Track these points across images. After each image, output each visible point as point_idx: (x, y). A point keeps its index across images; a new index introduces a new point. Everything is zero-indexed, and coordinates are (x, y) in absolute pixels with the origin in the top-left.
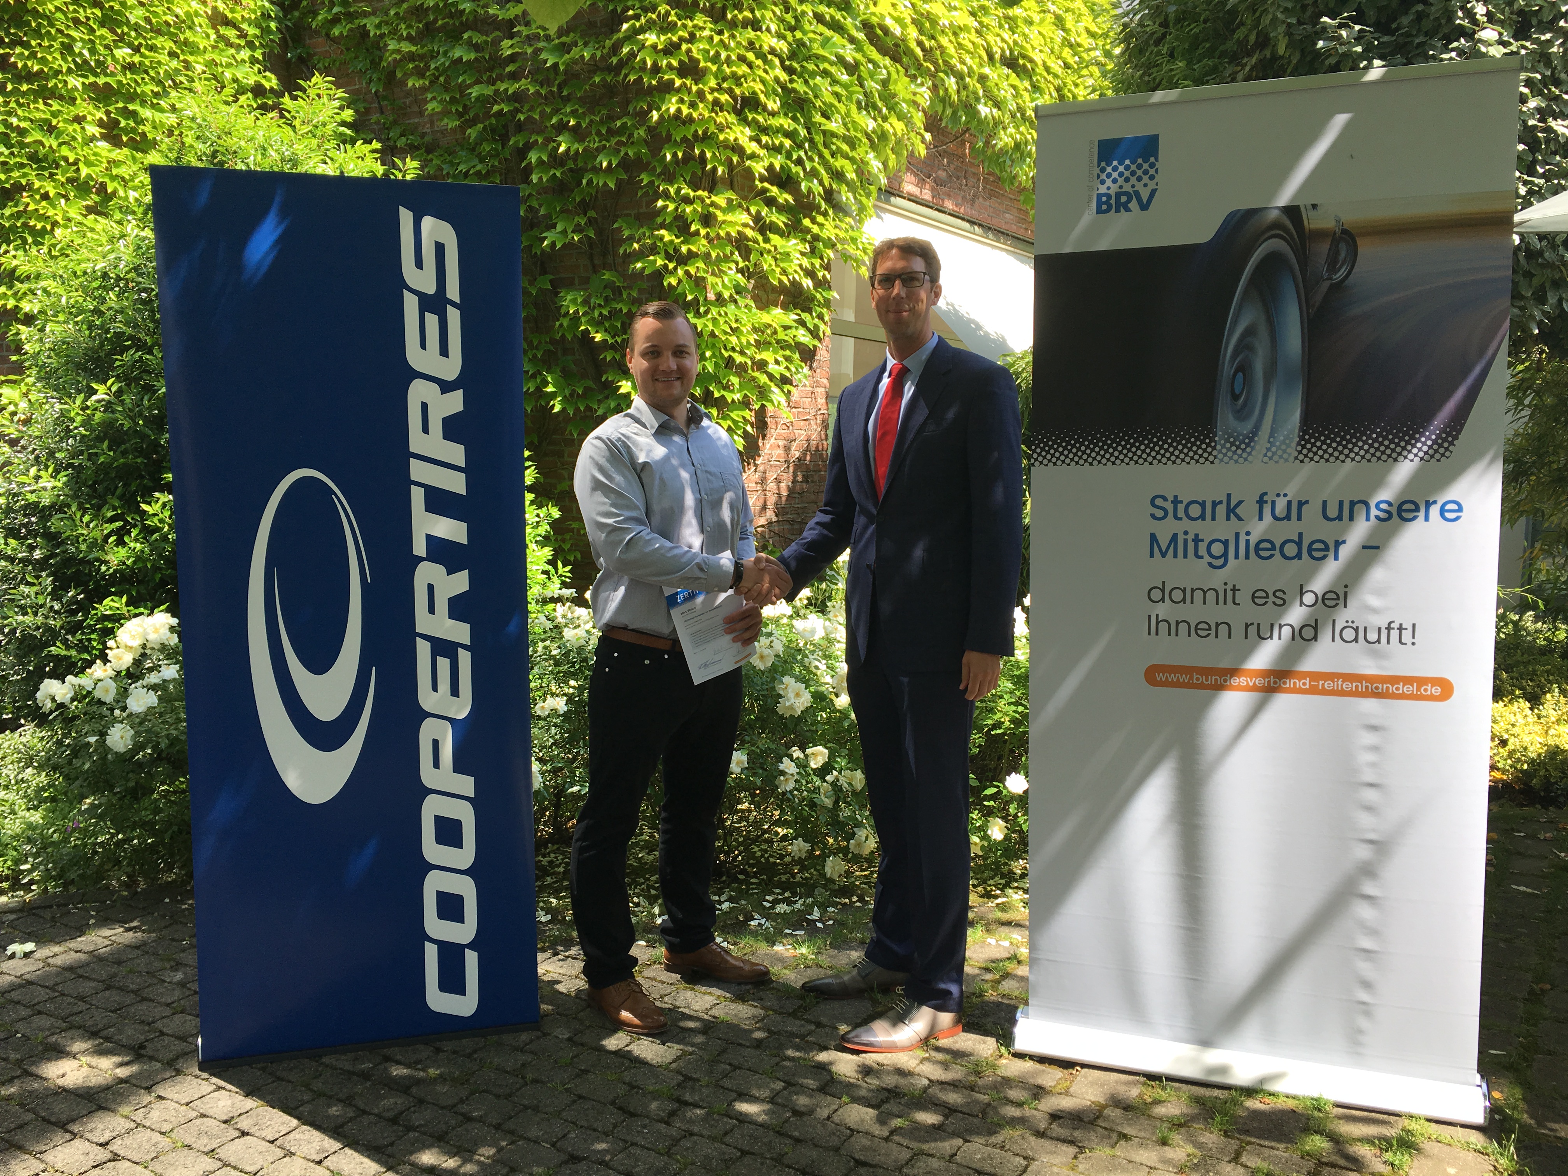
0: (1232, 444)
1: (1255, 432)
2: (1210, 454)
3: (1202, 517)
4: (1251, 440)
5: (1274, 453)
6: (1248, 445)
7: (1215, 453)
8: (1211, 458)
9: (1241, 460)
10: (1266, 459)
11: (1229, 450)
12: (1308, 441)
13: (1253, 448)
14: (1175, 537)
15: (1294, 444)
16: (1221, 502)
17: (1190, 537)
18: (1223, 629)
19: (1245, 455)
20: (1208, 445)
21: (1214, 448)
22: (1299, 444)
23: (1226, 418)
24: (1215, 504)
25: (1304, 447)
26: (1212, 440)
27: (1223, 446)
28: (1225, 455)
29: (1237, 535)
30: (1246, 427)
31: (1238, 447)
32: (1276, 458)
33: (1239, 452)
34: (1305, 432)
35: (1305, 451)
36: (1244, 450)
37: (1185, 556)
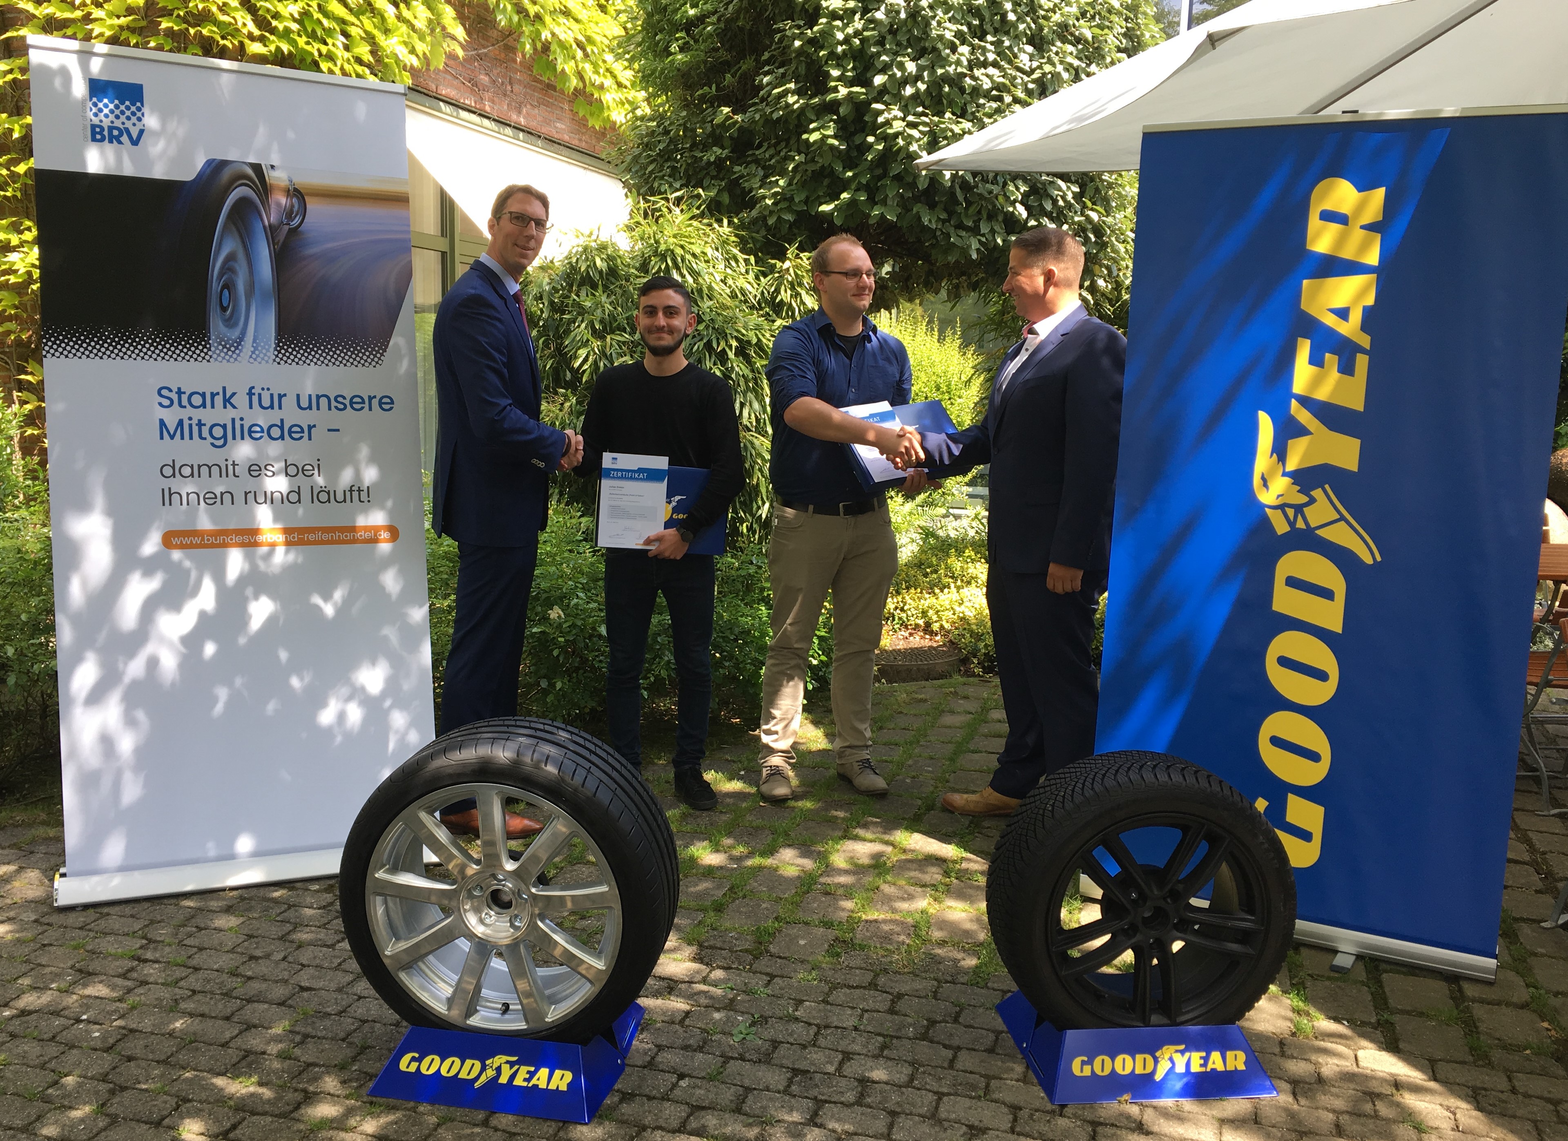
0: (224, 347)
1: (241, 338)
2: (206, 354)
3: (204, 405)
4: (239, 344)
5: (258, 356)
6: (237, 348)
7: (210, 353)
8: (207, 357)
9: (232, 360)
10: (252, 360)
11: (222, 351)
12: (282, 348)
13: (241, 351)
14: (181, 423)
15: (272, 350)
16: (218, 394)
17: (194, 422)
18: (227, 497)
19: (235, 356)
20: (205, 347)
21: (209, 349)
22: (275, 349)
23: (216, 325)
24: (213, 395)
25: (279, 352)
26: (207, 342)
27: (217, 348)
28: (219, 355)
29: (233, 420)
30: (235, 334)
31: (229, 350)
32: (259, 359)
33: (230, 353)
34: (280, 341)
35: (280, 356)
36: (234, 352)
37: (191, 438)
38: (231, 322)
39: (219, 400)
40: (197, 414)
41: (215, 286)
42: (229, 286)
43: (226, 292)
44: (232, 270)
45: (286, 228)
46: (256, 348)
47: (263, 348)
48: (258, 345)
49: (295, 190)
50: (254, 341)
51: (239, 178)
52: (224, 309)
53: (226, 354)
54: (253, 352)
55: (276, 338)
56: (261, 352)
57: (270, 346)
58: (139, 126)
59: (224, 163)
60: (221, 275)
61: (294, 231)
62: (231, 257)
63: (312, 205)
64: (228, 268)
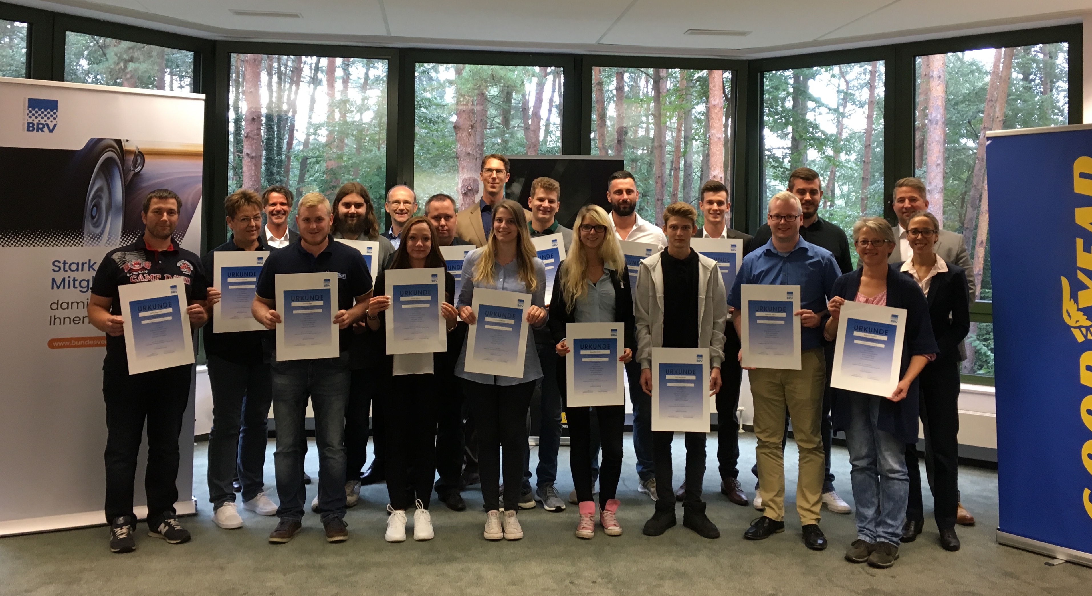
38: (96, 225)
39: (86, 267)
40: (73, 275)
41: (89, 205)
42: (98, 205)
43: (95, 208)
44: (100, 197)
45: (132, 173)
46: (109, 238)
47: (114, 238)
48: (111, 236)
49: (139, 152)
50: (109, 234)
51: (108, 147)
52: (93, 218)
53: (92, 241)
54: (108, 240)
55: (122, 232)
56: (112, 240)
57: (118, 236)
58: (54, 122)
59: (100, 140)
60: (93, 199)
61: (137, 174)
62: (100, 190)
63: (148, 160)
64: (98, 195)
